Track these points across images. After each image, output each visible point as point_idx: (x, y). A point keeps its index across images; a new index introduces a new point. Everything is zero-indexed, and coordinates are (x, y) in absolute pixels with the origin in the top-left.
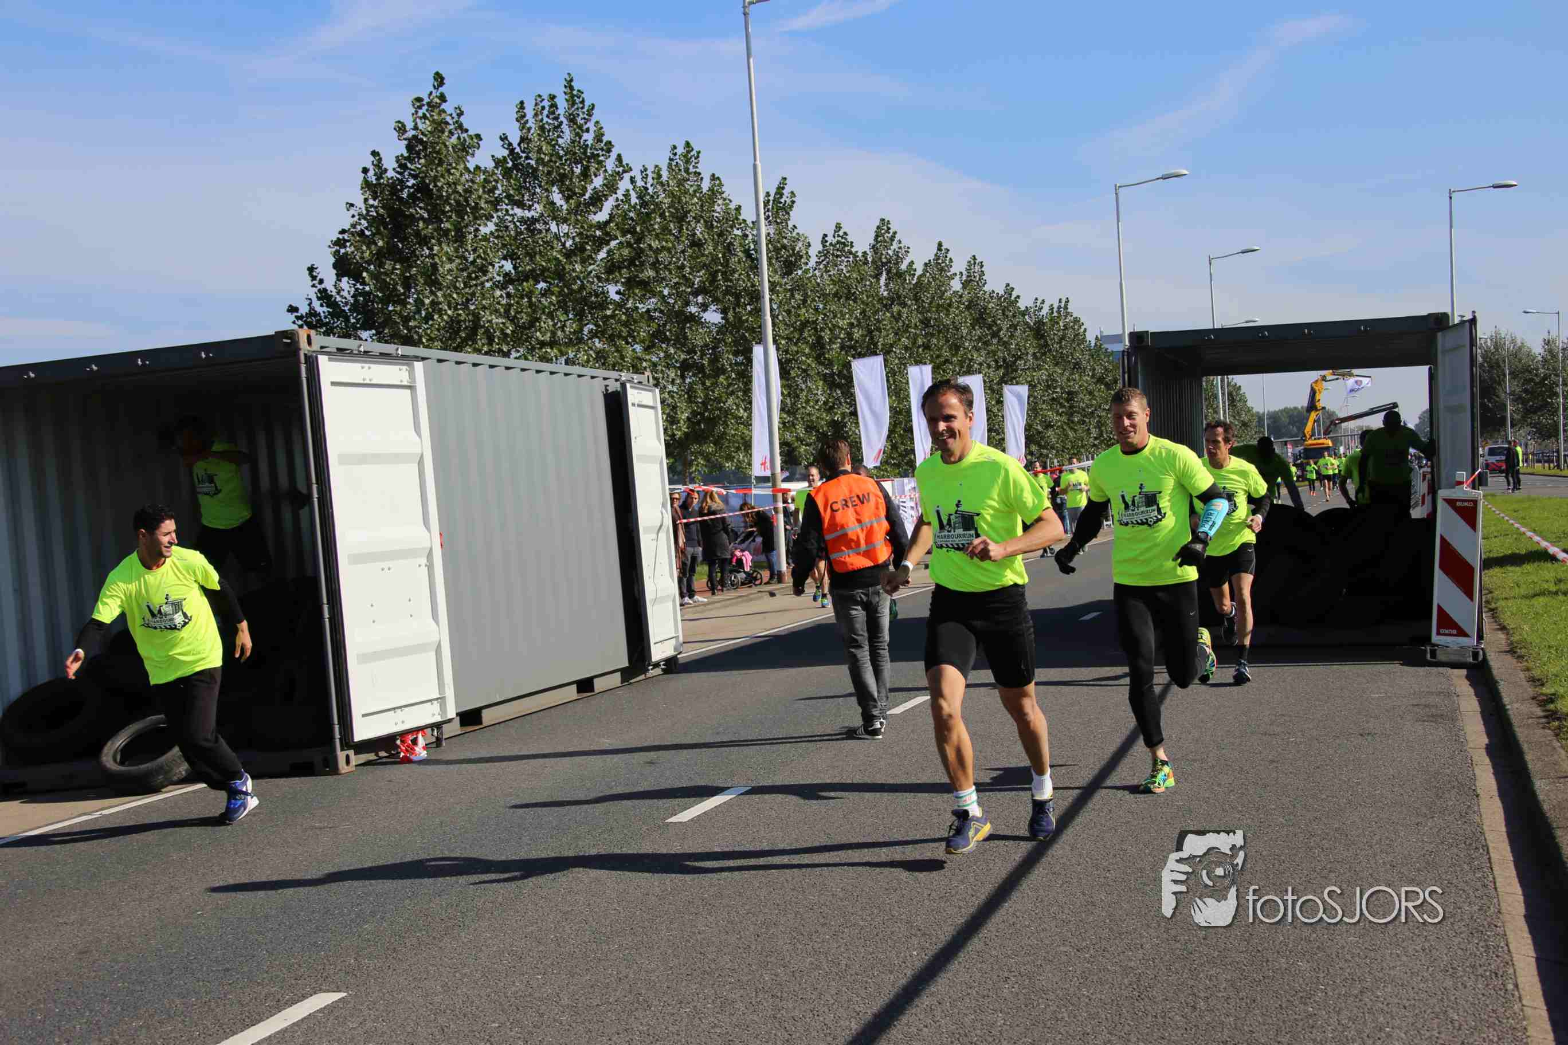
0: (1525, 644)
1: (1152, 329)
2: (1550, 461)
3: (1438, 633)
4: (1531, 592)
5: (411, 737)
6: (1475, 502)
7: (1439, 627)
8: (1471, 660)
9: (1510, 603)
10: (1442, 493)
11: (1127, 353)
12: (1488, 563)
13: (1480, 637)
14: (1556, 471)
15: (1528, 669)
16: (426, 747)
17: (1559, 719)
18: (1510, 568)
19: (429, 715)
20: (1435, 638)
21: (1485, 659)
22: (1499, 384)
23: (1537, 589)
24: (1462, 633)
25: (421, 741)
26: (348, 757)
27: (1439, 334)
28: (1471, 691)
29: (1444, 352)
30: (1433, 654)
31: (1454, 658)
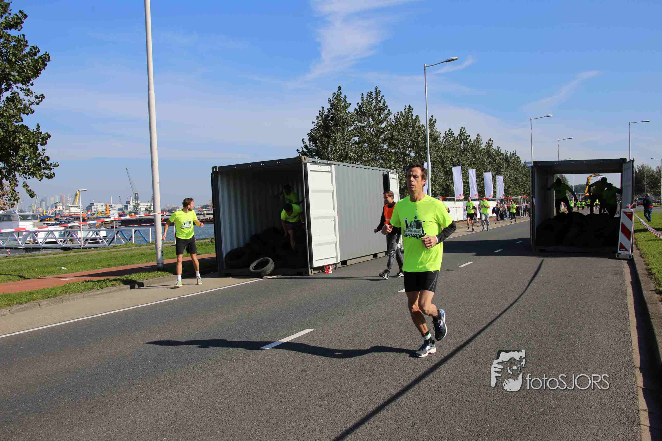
0: (644, 254)
1: (540, 160)
2: (658, 202)
3: (620, 250)
4: (648, 239)
5: (328, 267)
6: (632, 213)
7: (620, 248)
8: (629, 258)
9: (642, 242)
10: (623, 210)
11: (532, 167)
12: (635, 231)
13: (632, 251)
14: (659, 206)
15: (645, 261)
16: (332, 270)
17: (652, 275)
18: (643, 233)
19: (333, 261)
20: (619, 252)
21: (633, 258)
22: (644, 180)
23: (650, 239)
24: (626, 250)
25: (331, 268)
26: (312, 271)
27: (624, 165)
28: (628, 266)
29: (625, 169)
30: (618, 256)
31: (624, 257)
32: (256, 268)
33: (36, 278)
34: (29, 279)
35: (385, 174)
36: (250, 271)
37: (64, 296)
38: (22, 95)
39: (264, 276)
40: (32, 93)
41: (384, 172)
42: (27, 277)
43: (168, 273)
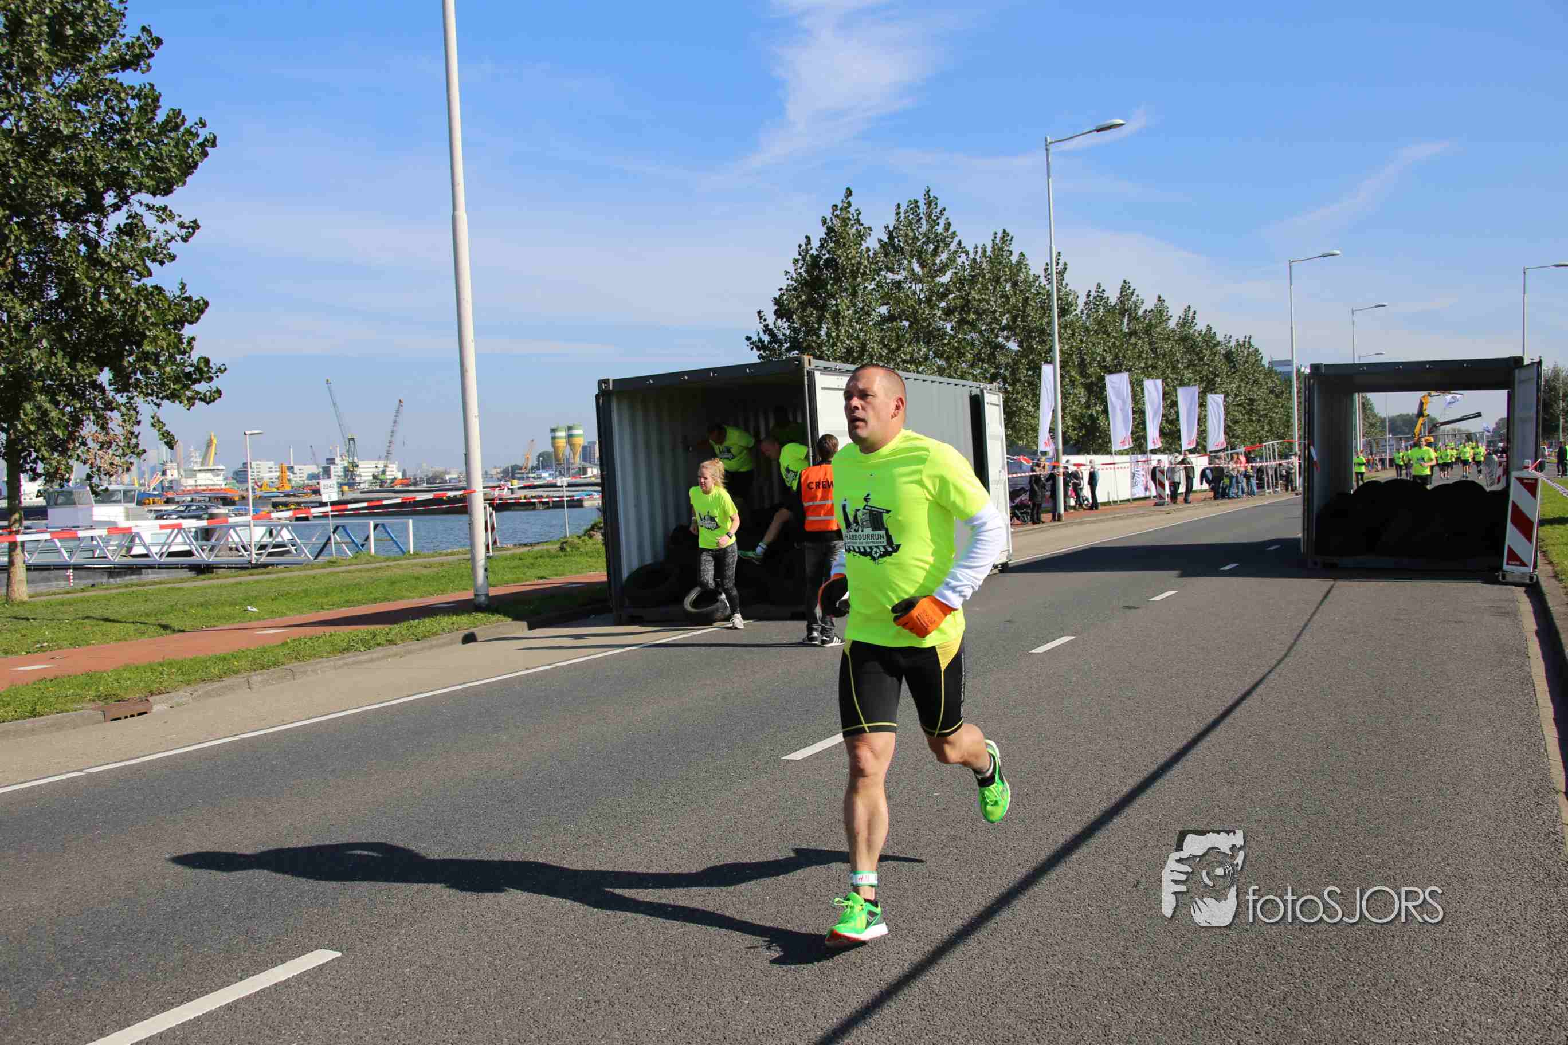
0: (1564, 572)
1: (1326, 362)
3: (1508, 564)
6: (1536, 480)
7: (1509, 559)
8: (1528, 581)
9: (1555, 547)
10: (1515, 474)
11: (1308, 377)
12: (1542, 523)
13: (1535, 567)
15: (1565, 587)
18: (1557, 527)
20: (1505, 567)
21: (1538, 582)
24: (1523, 564)
27: (1518, 371)
28: (1528, 600)
29: (1520, 382)
30: (1504, 577)
31: (1517, 580)
32: (695, 604)
33: (196, 629)
34: (183, 631)
35: (973, 393)
36: (685, 611)
37: (294, 665)
38: (150, 221)
39: (715, 622)
40: (172, 216)
41: (971, 389)
42: (176, 628)
43: (501, 617)
